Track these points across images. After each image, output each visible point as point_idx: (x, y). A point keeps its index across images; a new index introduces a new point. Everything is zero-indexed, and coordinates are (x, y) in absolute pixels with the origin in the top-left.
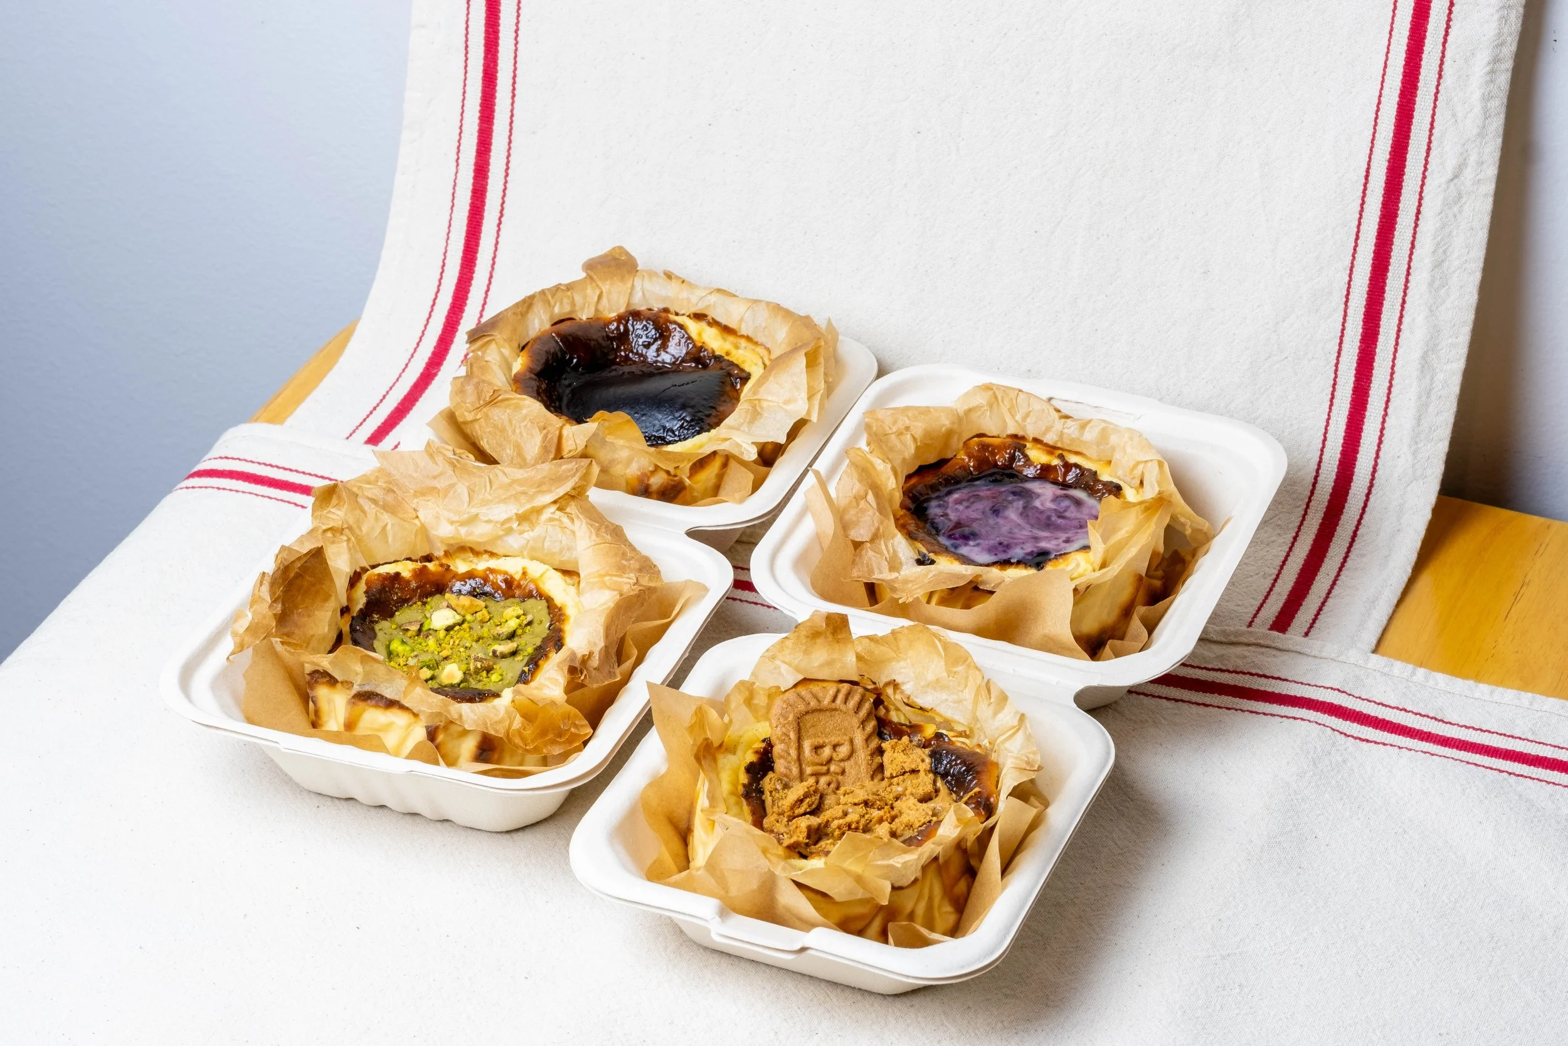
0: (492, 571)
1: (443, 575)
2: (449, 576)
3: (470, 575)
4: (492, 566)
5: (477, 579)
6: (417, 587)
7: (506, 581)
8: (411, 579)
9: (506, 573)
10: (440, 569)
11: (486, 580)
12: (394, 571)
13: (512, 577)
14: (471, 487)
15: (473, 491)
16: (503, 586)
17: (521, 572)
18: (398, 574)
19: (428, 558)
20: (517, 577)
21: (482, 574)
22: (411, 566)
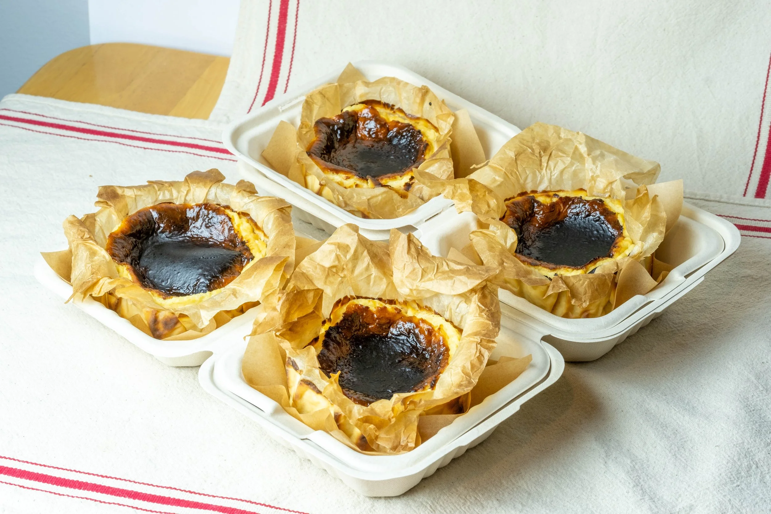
0: (423, 321)
1: (395, 315)
2: (398, 316)
3: (410, 320)
4: (424, 318)
5: (413, 324)
6: (377, 319)
7: (429, 330)
8: (374, 313)
9: (430, 325)
10: (395, 311)
11: (417, 326)
12: (366, 305)
13: (433, 328)
14: (425, 269)
15: (425, 272)
16: (426, 333)
17: (438, 327)
18: (367, 308)
19: (391, 302)
20: (436, 329)
21: (416, 321)
22: (379, 304)
